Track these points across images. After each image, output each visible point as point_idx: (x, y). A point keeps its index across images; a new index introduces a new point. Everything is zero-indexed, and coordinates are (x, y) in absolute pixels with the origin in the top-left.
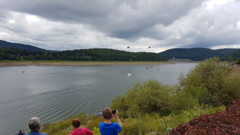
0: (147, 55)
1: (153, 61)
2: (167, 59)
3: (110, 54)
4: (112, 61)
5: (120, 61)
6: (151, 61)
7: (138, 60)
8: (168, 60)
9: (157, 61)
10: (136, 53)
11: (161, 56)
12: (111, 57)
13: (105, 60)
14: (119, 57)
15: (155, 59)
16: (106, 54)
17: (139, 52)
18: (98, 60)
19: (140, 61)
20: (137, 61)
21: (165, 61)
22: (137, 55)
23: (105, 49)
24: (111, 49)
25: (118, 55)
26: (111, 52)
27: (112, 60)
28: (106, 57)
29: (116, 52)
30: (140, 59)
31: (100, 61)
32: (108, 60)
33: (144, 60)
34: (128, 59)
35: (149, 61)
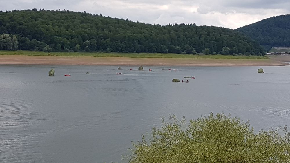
0: (200, 36)
1: (220, 53)
2: (263, 47)
3: (81, 30)
4: (87, 51)
5: (113, 53)
6: (211, 53)
7: (172, 51)
8: (268, 51)
9: (231, 53)
10: (165, 27)
11: (244, 38)
12: (84, 40)
13: (63, 48)
14: (109, 39)
15: (225, 49)
16: (67, 28)
17: (173, 24)
18: (41, 50)
19: (178, 52)
20: (166, 53)
21: (257, 54)
22: (167, 34)
23: (64, 12)
24: (85, 14)
25: (106, 32)
26: (82, 22)
27: (86, 49)
28: (68, 39)
29: (100, 24)
30: (177, 47)
31: (48, 51)
32: (73, 49)
33: (189, 52)
34: (139, 45)
35: (206, 54)
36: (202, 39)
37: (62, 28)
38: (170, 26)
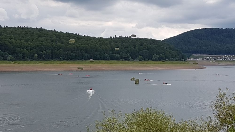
0: (135, 46)
1: (151, 60)
2: (185, 54)
3: (38, 42)
4: (44, 59)
5: (65, 61)
6: (144, 59)
7: (113, 58)
8: (188, 57)
9: (160, 59)
10: (106, 39)
11: (170, 48)
12: (41, 51)
13: (24, 57)
14: (62, 50)
15: (155, 56)
16: (27, 41)
17: (113, 37)
18: (5, 59)
19: (117, 59)
20: (108, 60)
21: (180, 60)
22: (108, 45)
23: (24, 28)
24: (41, 30)
25: (59, 44)
26: (39, 36)
27: (42, 58)
28: (27, 50)
29: (54, 38)
30: (117, 56)
31: (11, 60)
32: (32, 58)
33: (126, 59)
34: (86, 54)
35: (140, 60)
36: (137, 48)
37: (23, 41)
38: (111, 38)
